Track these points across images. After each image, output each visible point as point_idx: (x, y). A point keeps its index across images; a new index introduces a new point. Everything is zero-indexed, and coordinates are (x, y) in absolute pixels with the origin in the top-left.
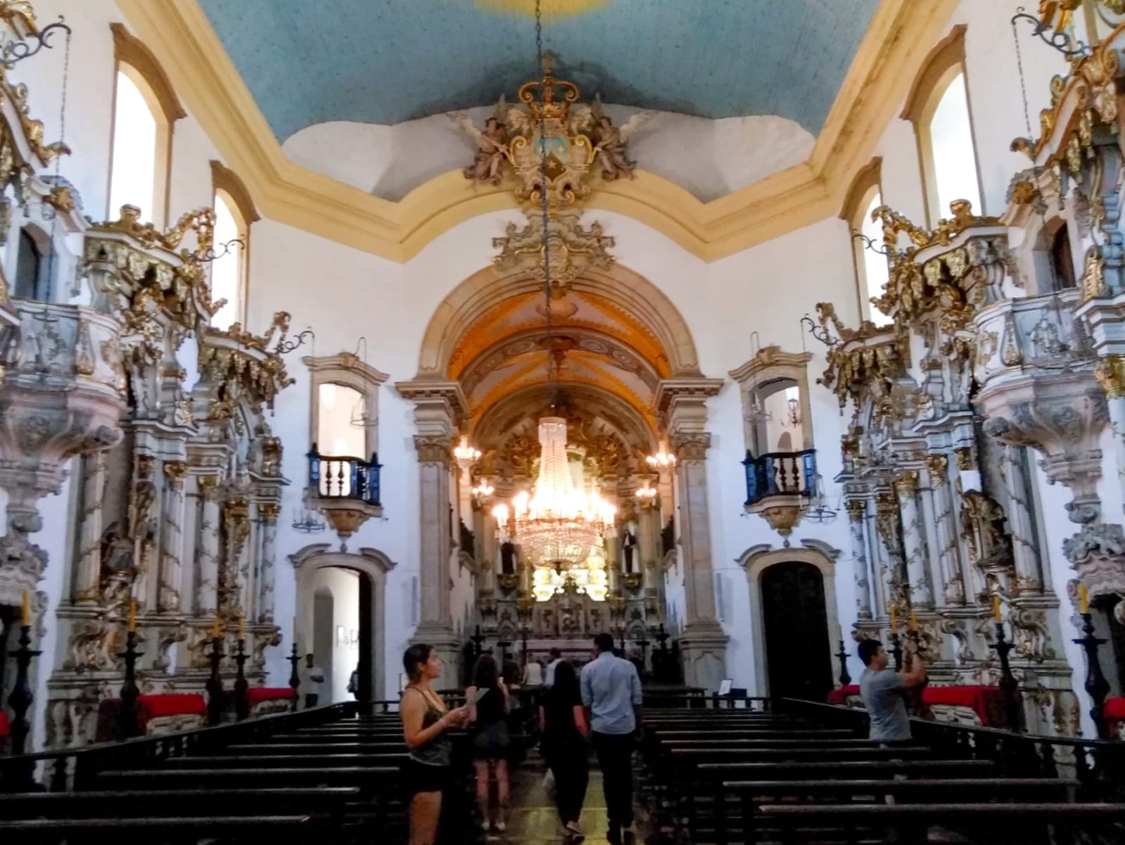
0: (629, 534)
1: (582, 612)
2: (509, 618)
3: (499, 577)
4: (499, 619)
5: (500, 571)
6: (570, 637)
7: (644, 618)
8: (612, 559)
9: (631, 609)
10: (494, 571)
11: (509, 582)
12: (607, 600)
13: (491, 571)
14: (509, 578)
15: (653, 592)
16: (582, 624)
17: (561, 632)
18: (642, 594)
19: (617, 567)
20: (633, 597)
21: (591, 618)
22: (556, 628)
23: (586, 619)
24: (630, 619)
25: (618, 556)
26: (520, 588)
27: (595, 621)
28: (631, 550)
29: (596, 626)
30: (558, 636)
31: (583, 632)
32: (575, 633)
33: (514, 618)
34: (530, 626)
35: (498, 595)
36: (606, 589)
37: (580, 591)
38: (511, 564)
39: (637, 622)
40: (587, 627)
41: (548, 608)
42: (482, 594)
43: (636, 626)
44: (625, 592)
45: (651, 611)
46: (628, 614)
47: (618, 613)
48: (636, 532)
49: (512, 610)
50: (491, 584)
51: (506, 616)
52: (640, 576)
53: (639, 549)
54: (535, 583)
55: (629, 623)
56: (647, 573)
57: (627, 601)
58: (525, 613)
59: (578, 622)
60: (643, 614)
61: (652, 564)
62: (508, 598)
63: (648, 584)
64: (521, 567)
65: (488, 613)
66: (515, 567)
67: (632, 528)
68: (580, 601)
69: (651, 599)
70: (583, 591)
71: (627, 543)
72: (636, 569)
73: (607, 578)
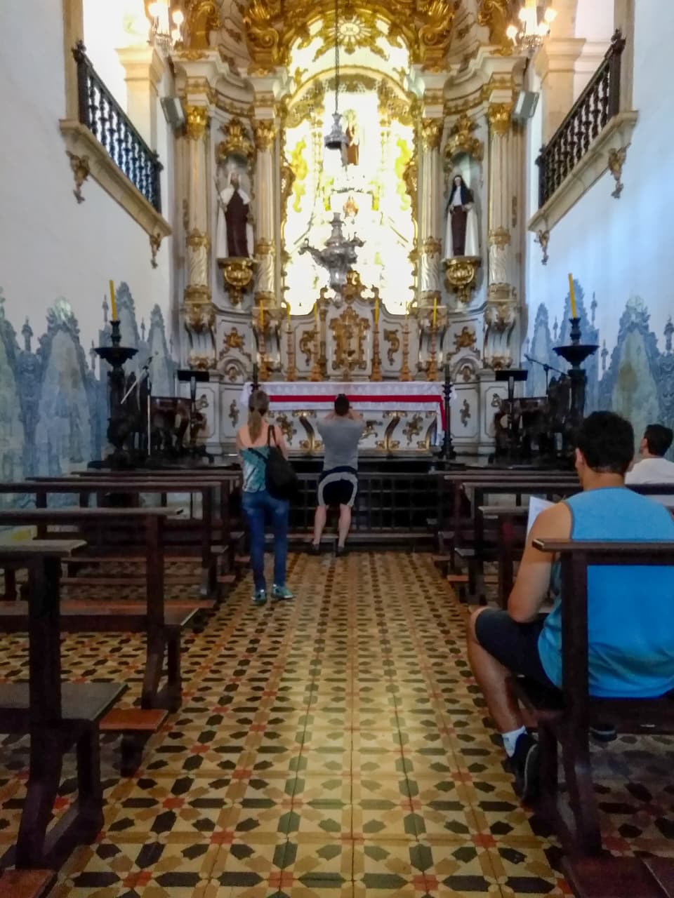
0: (463, 183)
1: (368, 334)
2: (239, 345)
3: (222, 264)
4: (221, 345)
5: (222, 252)
6: (346, 378)
7: (479, 345)
8: (426, 233)
9: (456, 329)
10: (209, 253)
11: (239, 274)
12: (414, 313)
13: (203, 251)
14: (238, 267)
15: (504, 290)
16: (368, 357)
17: (330, 370)
18: (480, 298)
19: (436, 247)
20: (460, 307)
21: (385, 346)
22: (322, 364)
23: (376, 346)
24: (453, 348)
25: (439, 226)
26: (260, 287)
27: (391, 351)
28: (465, 214)
29: (392, 361)
30: (325, 376)
31: (369, 371)
32: (356, 371)
33: (250, 346)
34: (276, 358)
35: (220, 299)
36: (412, 294)
37: (367, 294)
38: (243, 242)
39: (465, 352)
40: (376, 362)
41: (310, 328)
42: (187, 294)
43: (464, 360)
44: (448, 298)
45: (499, 328)
46: (449, 339)
47: (432, 335)
48: (473, 180)
49: (244, 330)
50: (202, 276)
51: (234, 340)
52: (477, 263)
53: (478, 213)
54: (288, 281)
55: (450, 356)
56: (495, 253)
57: (450, 314)
58: (267, 335)
59: (362, 352)
60: (480, 336)
61: (504, 237)
62: (239, 308)
63: (495, 275)
64: (260, 249)
65: (198, 329)
66: (251, 249)
67: (466, 172)
68: (365, 313)
69: (501, 304)
70: (372, 295)
71: (457, 200)
72: (471, 249)
73: (415, 273)
